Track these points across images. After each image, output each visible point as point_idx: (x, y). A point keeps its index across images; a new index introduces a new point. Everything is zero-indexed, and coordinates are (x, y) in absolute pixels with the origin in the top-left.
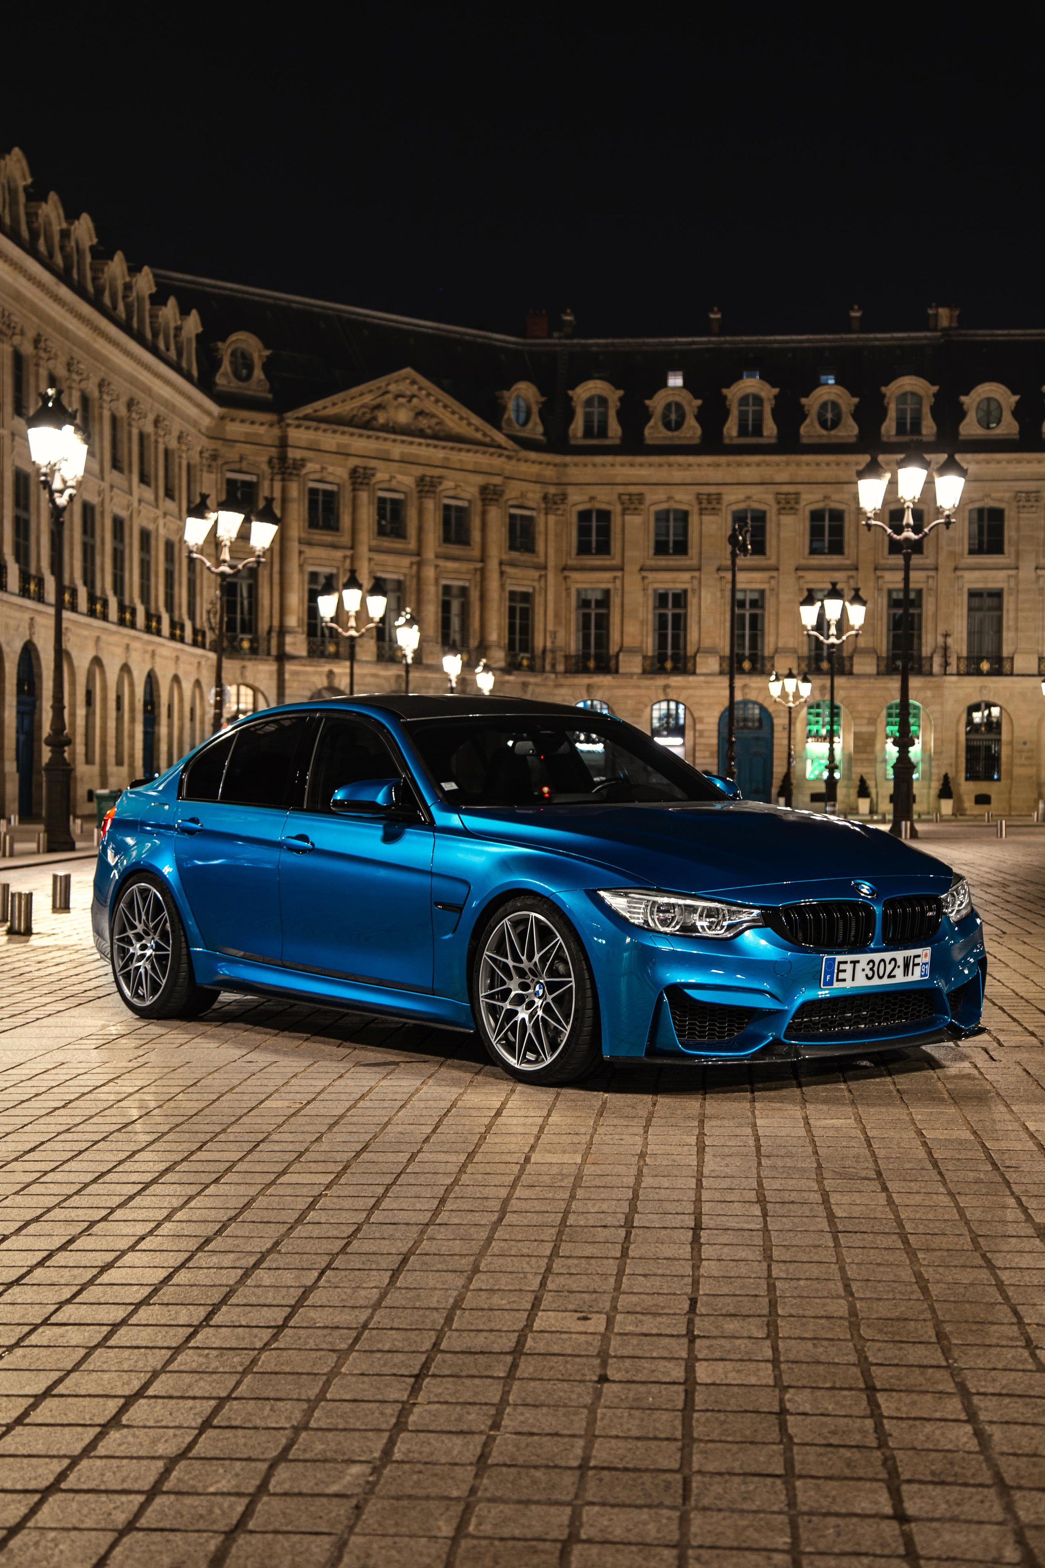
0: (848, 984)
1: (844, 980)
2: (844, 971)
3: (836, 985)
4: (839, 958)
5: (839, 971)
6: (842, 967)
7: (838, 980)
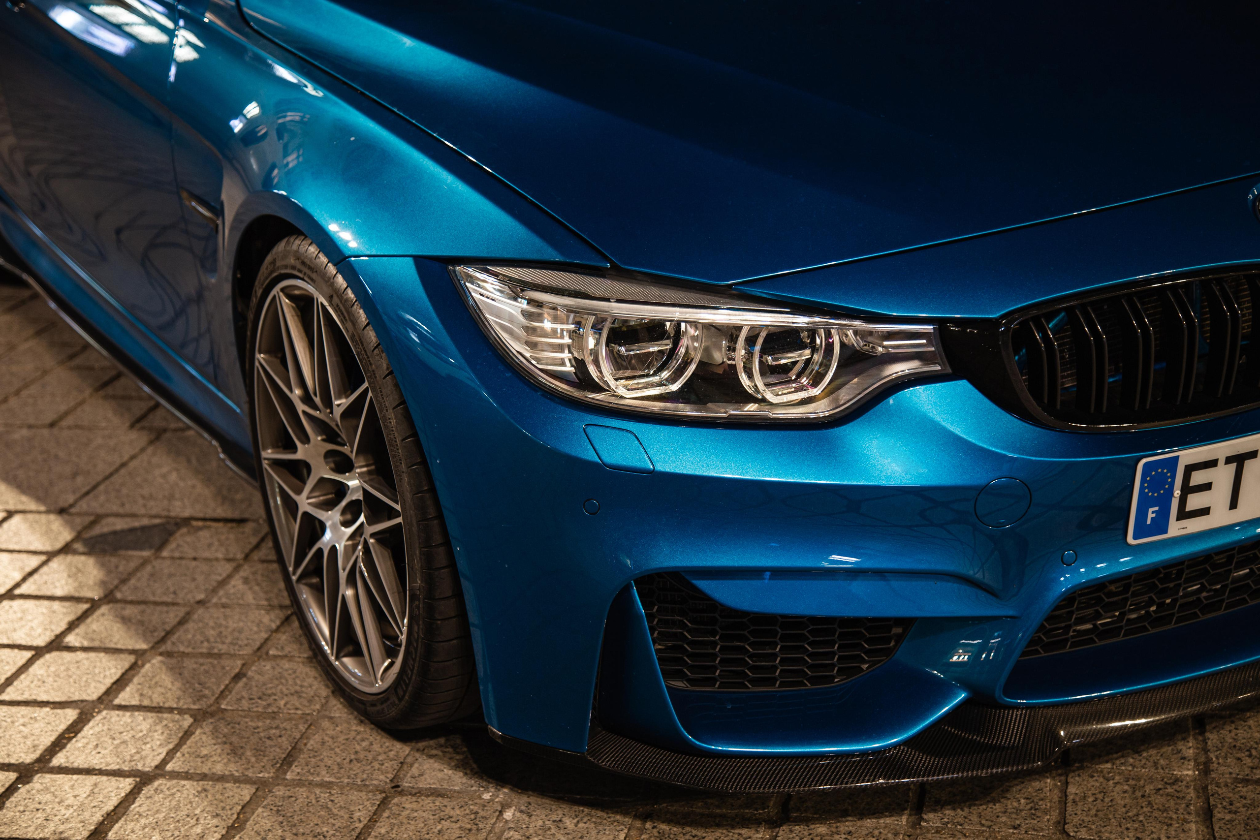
0: (1221, 517)
1: (1205, 511)
2: (1208, 487)
3: (1176, 528)
4: (1188, 455)
5: (1187, 490)
6: (1198, 478)
7: (1184, 515)
